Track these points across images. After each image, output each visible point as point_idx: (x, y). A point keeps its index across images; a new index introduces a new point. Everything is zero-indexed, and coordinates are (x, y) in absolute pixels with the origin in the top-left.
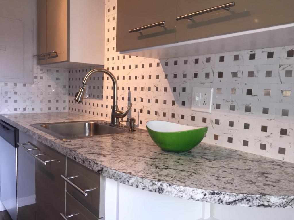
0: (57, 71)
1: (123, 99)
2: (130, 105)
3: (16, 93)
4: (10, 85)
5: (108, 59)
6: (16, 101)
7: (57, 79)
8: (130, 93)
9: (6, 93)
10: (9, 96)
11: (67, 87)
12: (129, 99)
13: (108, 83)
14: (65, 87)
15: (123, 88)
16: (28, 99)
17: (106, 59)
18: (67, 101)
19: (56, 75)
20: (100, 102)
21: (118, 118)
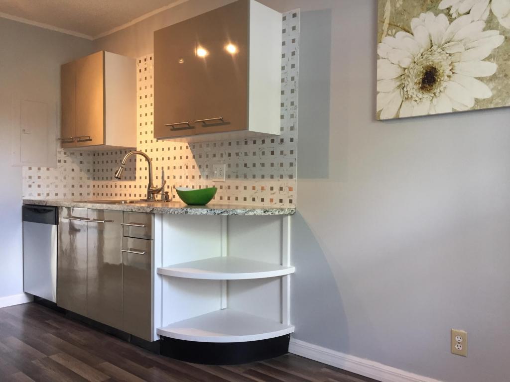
0: (81, 154)
1: (157, 178)
2: (164, 182)
3: (39, 177)
4: (35, 169)
5: (141, 142)
6: (39, 186)
7: (81, 162)
8: (163, 172)
9: (30, 177)
10: (33, 180)
11: (91, 171)
12: (163, 177)
13: (141, 163)
14: (89, 171)
15: (157, 169)
16: (51, 184)
17: (138, 142)
18: (91, 186)
19: (80, 158)
20: (132, 183)
21: (153, 194)
